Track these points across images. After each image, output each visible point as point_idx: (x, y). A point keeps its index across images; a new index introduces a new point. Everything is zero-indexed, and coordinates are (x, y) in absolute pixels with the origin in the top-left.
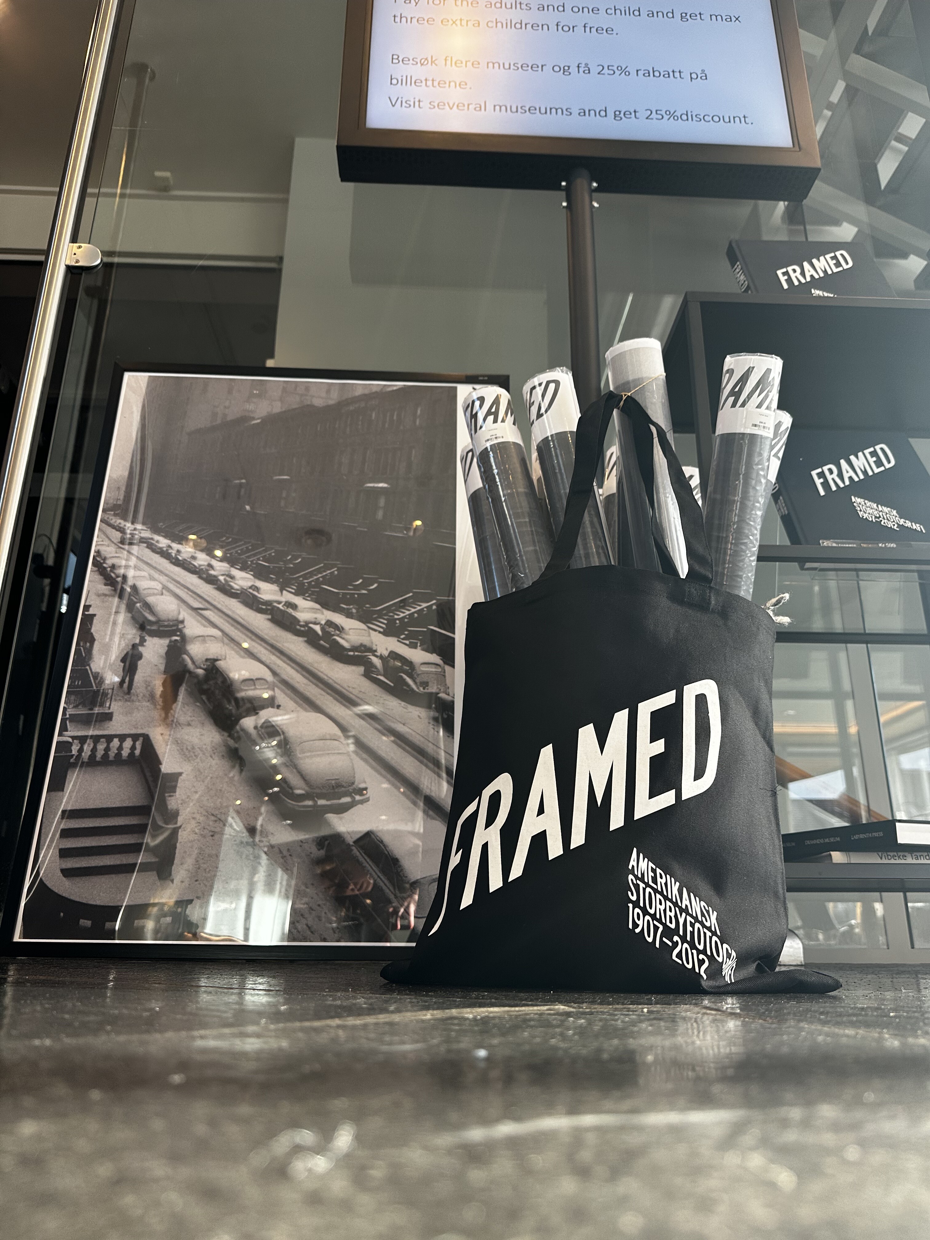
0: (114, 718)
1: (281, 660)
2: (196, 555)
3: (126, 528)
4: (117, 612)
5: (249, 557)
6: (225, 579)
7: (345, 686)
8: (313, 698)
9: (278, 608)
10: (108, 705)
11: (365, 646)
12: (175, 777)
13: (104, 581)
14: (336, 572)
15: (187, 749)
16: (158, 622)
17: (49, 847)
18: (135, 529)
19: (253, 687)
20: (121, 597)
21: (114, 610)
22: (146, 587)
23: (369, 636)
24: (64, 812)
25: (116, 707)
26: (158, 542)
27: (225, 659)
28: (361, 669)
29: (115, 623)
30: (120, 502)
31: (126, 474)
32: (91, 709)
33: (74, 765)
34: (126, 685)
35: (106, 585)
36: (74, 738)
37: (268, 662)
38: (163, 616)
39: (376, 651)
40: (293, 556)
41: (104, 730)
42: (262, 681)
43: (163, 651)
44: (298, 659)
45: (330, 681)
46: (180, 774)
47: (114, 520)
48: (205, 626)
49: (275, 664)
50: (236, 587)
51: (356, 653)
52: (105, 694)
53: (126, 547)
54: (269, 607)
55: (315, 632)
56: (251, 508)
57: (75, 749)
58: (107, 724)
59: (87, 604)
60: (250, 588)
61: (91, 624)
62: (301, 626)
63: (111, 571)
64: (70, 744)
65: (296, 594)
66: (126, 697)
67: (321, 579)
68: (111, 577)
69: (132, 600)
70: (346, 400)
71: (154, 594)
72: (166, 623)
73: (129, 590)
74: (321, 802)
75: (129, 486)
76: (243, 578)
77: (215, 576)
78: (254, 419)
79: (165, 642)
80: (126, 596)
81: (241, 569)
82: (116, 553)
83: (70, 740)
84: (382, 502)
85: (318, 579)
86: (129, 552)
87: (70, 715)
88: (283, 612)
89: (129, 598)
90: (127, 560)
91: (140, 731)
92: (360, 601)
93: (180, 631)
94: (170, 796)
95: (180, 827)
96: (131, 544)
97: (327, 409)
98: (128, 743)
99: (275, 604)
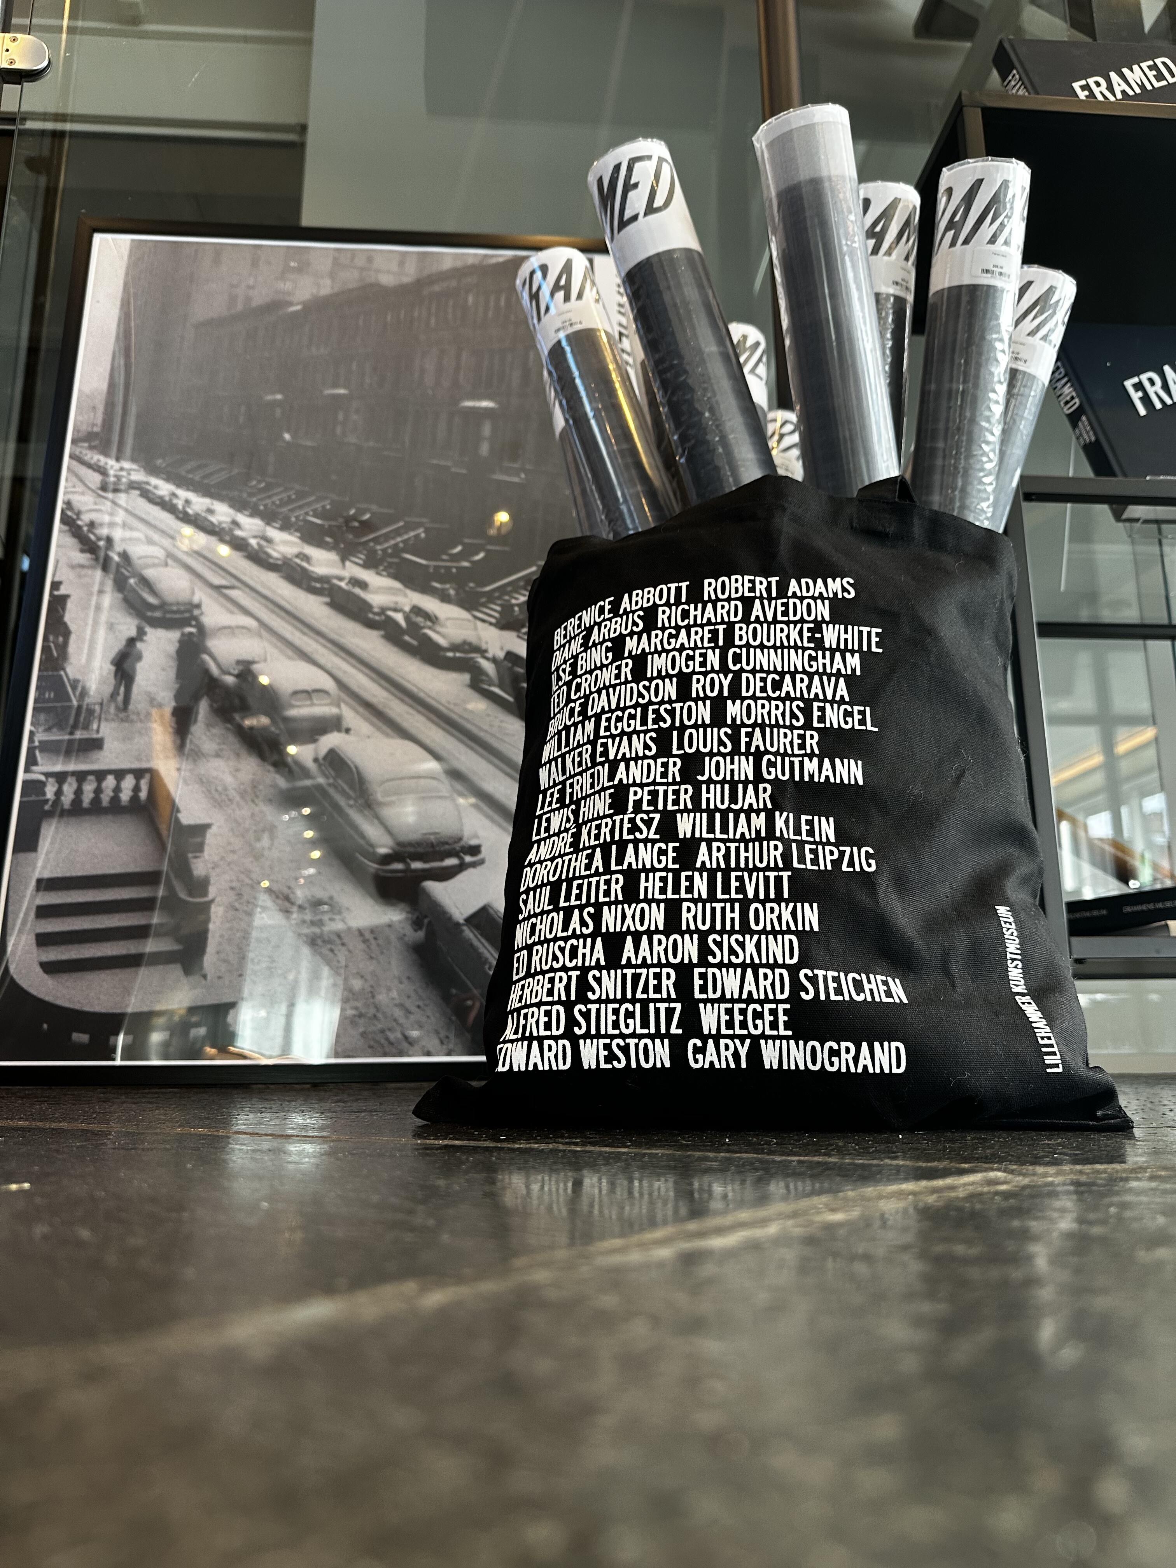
0: (106, 746)
1: (348, 662)
2: (212, 507)
3: (108, 467)
4: (101, 592)
5: (292, 510)
6: (258, 544)
7: (443, 701)
8: (398, 719)
9: (340, 588)
10: (95, 726)
11: (470, 644)
12: (201, 830)
13: (79, 546)
14: (423, 535)
15: (216, 790)
16: (163, 606)
17: (21, 931)
18: (122, 469)
19: (308, 702)
20: (105, 568)
21: (96, 588)
22: (142, 554)
23: (476, 628)
24: (39, 881)
25: (106, 730)
26: (156, 487)
27: (265, 660)
28: (466, 677)
29: (98, 608)
30: (97, 429)
31: (104, 386)
32: (71, 733)
33: (50, 814)
34: (120, 698)
35: (82, 551)
36: (47, 775)
37: (329, 666)
38: (170, 598)
39: (486, 651)
40: (358, 509)
41: (92, 762)
42: (321, 694)
43: (172, 648)
44: (373, 662)
45: (422, 695)
46: (207, 826)
47: (89, 456)
48: (232, 612)
49: (339, 669)
50: (275, 554)
51: (458, 655)
52: (90, 712)
53: (110, 495)
54: (326, 586)
55: (396, 623)
56: (292, 437)
57: (50, 791)
58: (95, 755)
59: (57, 579)
60: (297, 556)
61: (64, 609)
62: (375, 614)
63: (89, 531)
64: (43, 784)
65: (366, 566)
66: (122, 715)
67: (401, 545)
68: (90, 539)
69: (122, 574)
70: (429, 276)
71: (154, 565)
72: (175, 608)
73: (116, 558)
74: (417, 865)
75: (110, 405)
76: (285, 543)
77: (243, 539)
78: (291, 304)
79: (174, 636)
80: (113, 567)
81: (282, 528)
82: (96, 504)
83: (43, 778)
84: (487, 430)
85: (396, 545)
86: (114, 503)
87: (40, 742)
88: (348, 593)
89: (118, 571)
90: (111, 514)
91: (144, 765)
92: (460, 578)
93: (196, 619)
94: (196, 857)
95: (212, 901)
96: (116, 491)
97: (402, 291)
98: (128, 783)
99: (335, 581)
